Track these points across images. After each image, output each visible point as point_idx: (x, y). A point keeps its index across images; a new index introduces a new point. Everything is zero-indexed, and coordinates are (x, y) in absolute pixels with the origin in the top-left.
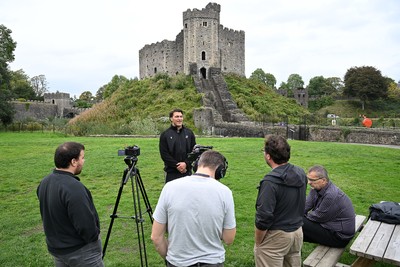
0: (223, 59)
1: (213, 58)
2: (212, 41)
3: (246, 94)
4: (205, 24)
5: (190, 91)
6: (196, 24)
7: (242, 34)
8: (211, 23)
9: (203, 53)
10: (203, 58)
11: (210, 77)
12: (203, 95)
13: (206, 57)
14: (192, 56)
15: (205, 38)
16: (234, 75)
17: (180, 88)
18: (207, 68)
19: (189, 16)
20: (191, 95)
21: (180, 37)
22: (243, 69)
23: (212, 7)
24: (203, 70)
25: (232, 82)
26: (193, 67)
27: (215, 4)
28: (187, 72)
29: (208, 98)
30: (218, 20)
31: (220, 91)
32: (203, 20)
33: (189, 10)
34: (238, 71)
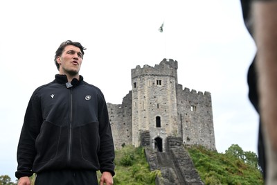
0: (185, 126)
1: (171, 125)
2: (169, 103)
3: (220, 172)
4: (159, 82)
5: (142, 168)
6: (148, 82)
7: (208, 95)
8: (166, 81)
9: (158, 118)
10: (158, 125)
11: (168, 149)
12: (159, 173)
13: (162, 123)
14: (142, 121)
15: (160, 100)
16: (201, 148)
17: (127, 164)
18: (164, 138)
19: (139, 74)
20: (141, 173)
21: (128, 99)
22: (212, 140)
23: (167, 63)
24: (158, 141)
25: (199, 156)
26: (145, 137)
27: (171, 60)
28: (136, 143)
29: (165, 177)
30: (176, 79)
31: (183, 168)
32: (156, 78)
33: (138, 67)
34: (206, 143)
